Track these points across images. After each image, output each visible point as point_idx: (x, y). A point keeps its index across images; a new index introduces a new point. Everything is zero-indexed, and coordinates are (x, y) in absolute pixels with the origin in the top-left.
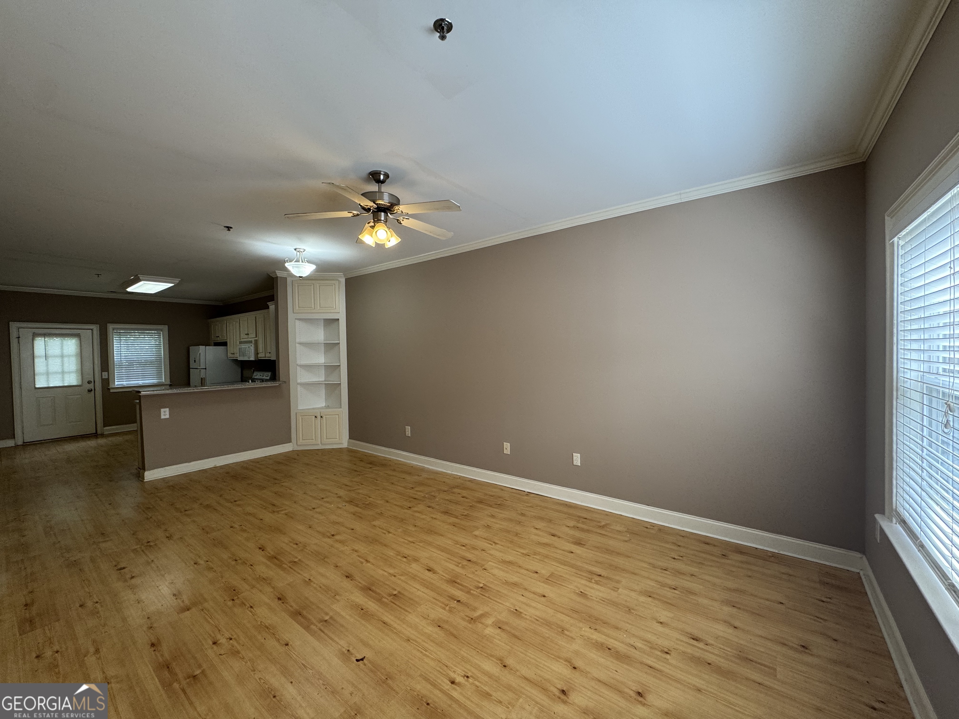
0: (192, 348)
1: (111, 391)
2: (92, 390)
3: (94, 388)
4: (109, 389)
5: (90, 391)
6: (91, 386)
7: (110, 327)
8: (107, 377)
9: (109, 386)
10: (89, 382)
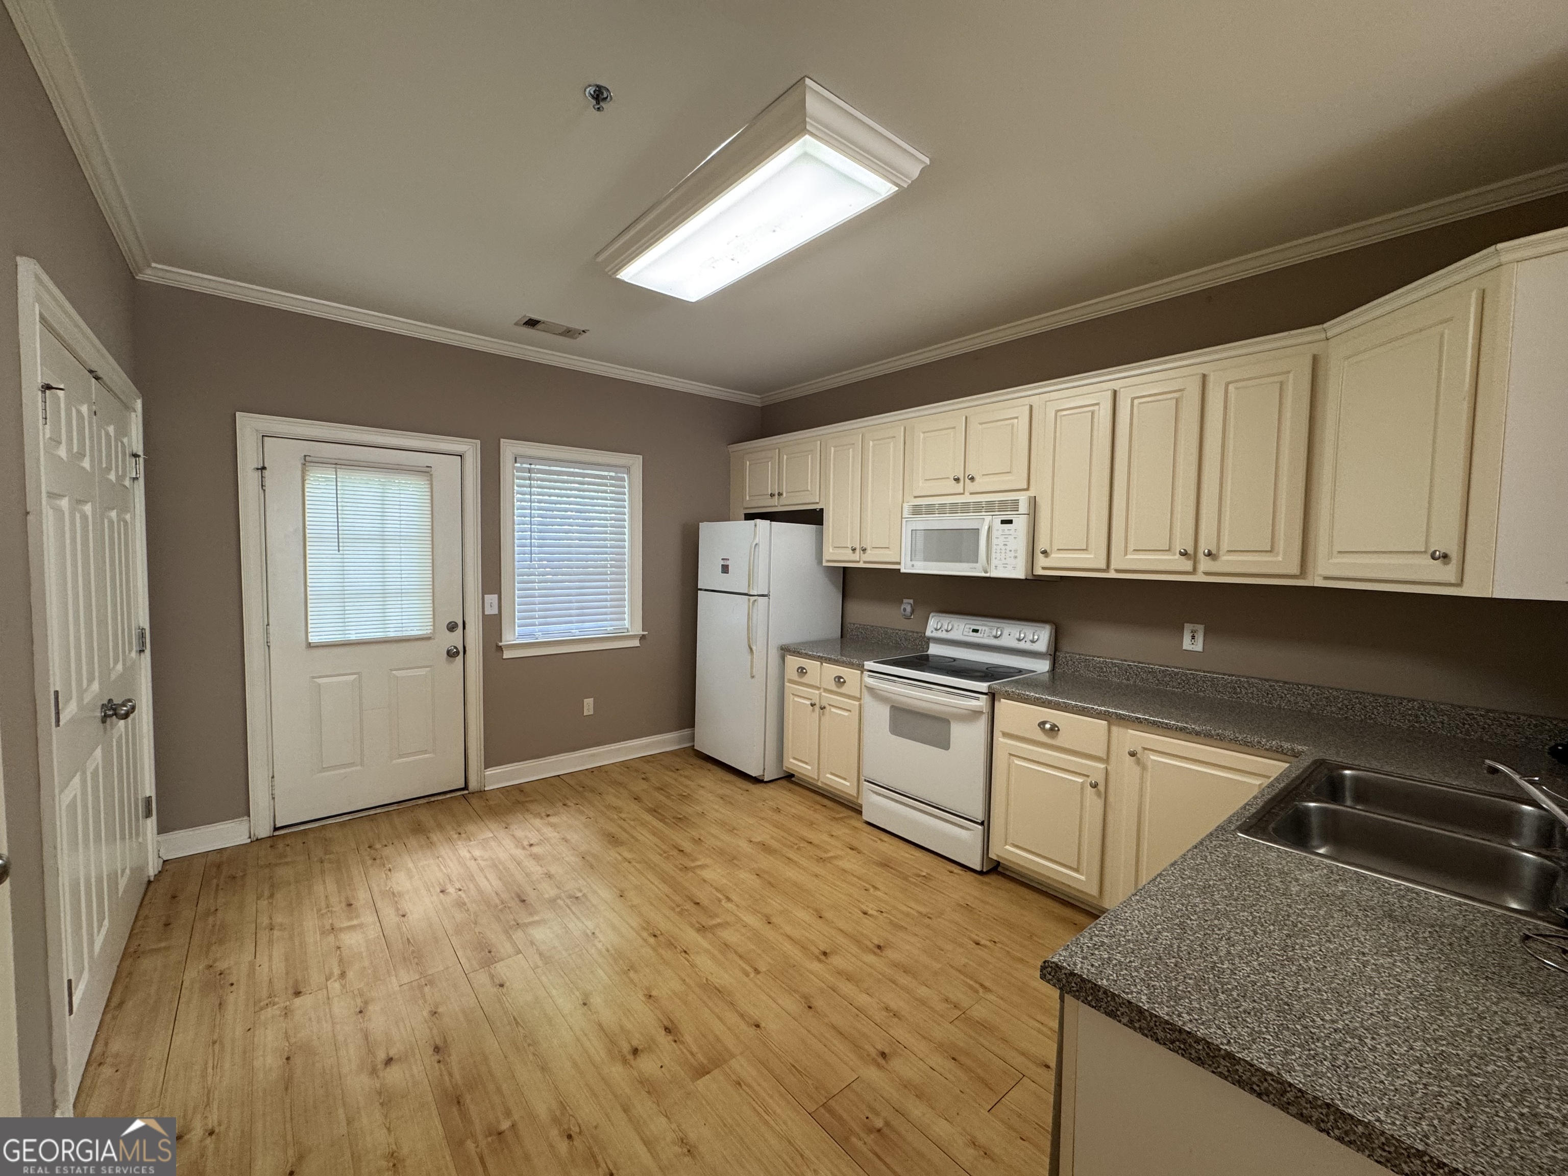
0: (707, 530)
1: (507, 655)
2: (458, 653)
3: (464, 648)
4: (500, 649)
5: (452, 654)
6: (455, 639)
7: (509, 448)
8: (496, 612)
9: (501, 641)
10: (452, 627)
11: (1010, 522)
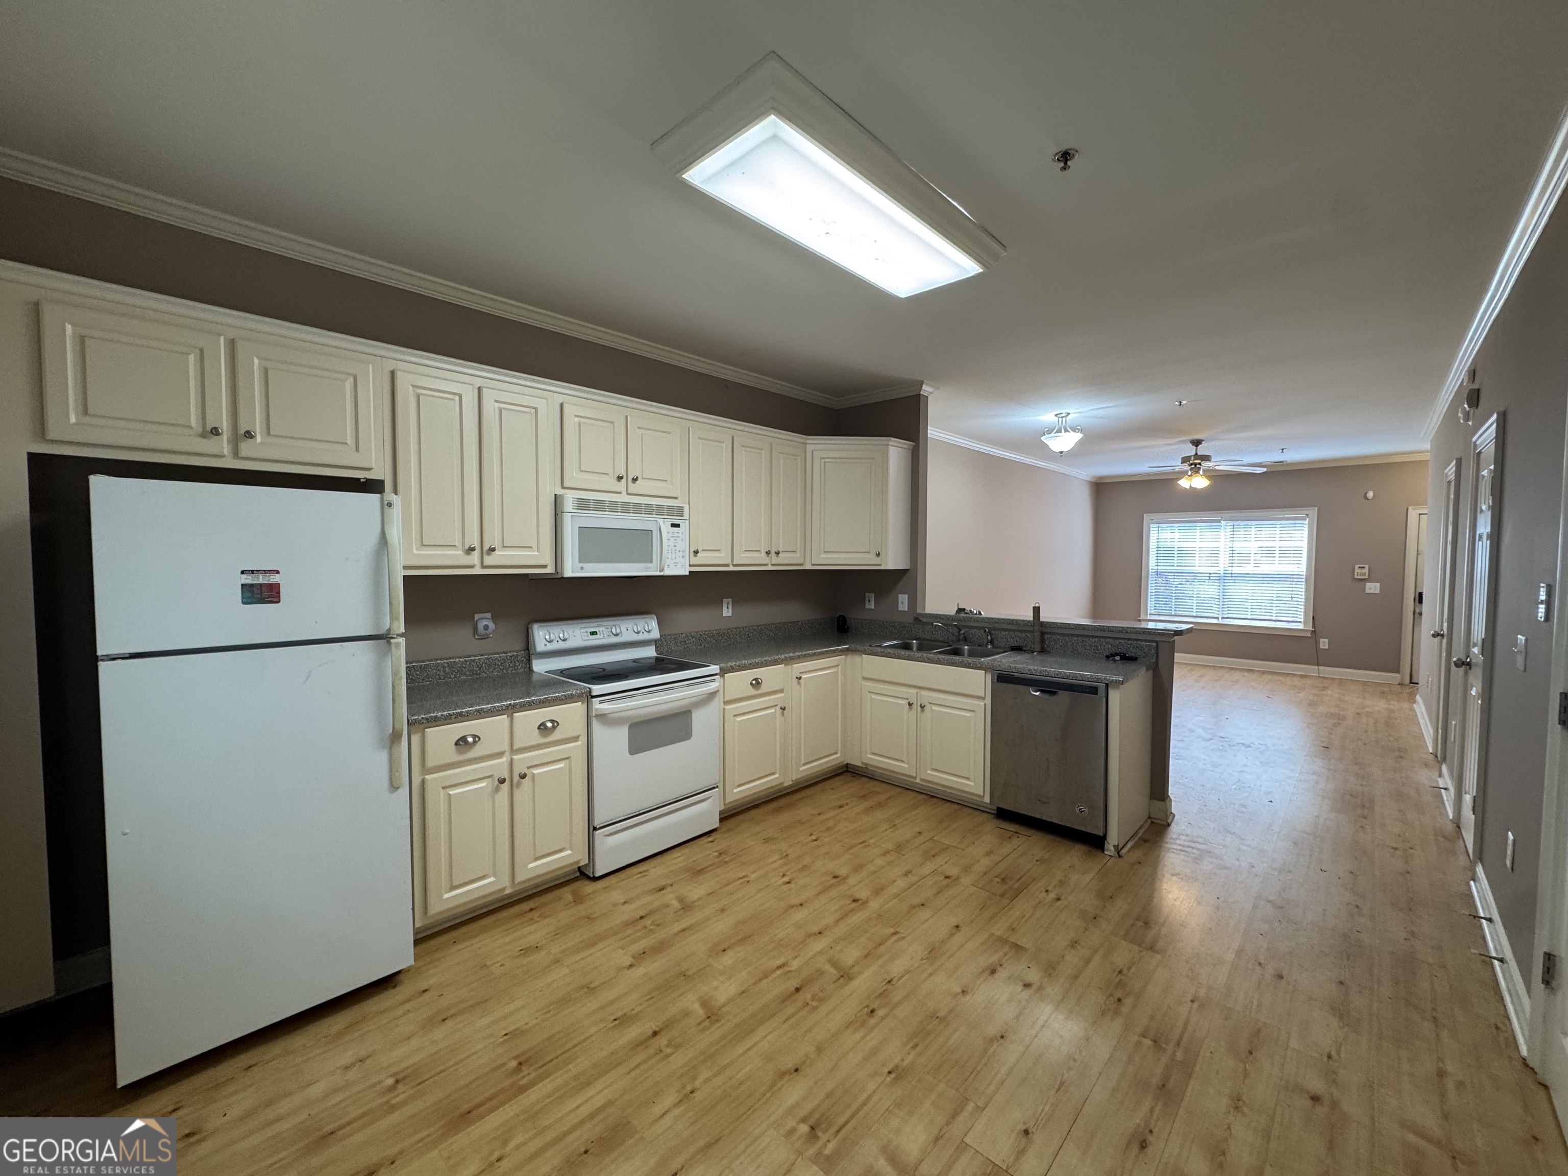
11: (678, 526)
